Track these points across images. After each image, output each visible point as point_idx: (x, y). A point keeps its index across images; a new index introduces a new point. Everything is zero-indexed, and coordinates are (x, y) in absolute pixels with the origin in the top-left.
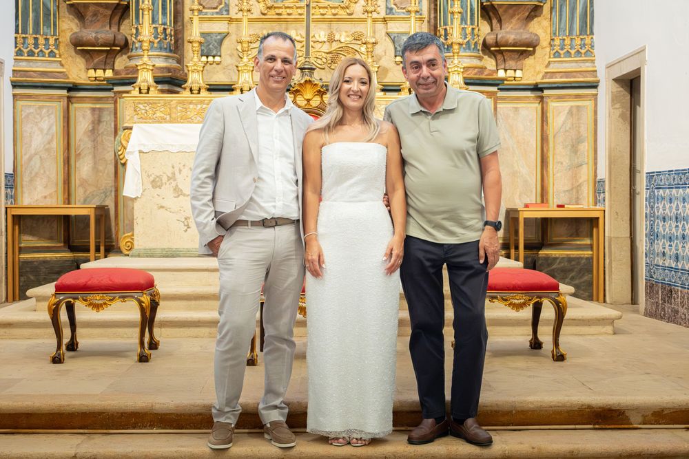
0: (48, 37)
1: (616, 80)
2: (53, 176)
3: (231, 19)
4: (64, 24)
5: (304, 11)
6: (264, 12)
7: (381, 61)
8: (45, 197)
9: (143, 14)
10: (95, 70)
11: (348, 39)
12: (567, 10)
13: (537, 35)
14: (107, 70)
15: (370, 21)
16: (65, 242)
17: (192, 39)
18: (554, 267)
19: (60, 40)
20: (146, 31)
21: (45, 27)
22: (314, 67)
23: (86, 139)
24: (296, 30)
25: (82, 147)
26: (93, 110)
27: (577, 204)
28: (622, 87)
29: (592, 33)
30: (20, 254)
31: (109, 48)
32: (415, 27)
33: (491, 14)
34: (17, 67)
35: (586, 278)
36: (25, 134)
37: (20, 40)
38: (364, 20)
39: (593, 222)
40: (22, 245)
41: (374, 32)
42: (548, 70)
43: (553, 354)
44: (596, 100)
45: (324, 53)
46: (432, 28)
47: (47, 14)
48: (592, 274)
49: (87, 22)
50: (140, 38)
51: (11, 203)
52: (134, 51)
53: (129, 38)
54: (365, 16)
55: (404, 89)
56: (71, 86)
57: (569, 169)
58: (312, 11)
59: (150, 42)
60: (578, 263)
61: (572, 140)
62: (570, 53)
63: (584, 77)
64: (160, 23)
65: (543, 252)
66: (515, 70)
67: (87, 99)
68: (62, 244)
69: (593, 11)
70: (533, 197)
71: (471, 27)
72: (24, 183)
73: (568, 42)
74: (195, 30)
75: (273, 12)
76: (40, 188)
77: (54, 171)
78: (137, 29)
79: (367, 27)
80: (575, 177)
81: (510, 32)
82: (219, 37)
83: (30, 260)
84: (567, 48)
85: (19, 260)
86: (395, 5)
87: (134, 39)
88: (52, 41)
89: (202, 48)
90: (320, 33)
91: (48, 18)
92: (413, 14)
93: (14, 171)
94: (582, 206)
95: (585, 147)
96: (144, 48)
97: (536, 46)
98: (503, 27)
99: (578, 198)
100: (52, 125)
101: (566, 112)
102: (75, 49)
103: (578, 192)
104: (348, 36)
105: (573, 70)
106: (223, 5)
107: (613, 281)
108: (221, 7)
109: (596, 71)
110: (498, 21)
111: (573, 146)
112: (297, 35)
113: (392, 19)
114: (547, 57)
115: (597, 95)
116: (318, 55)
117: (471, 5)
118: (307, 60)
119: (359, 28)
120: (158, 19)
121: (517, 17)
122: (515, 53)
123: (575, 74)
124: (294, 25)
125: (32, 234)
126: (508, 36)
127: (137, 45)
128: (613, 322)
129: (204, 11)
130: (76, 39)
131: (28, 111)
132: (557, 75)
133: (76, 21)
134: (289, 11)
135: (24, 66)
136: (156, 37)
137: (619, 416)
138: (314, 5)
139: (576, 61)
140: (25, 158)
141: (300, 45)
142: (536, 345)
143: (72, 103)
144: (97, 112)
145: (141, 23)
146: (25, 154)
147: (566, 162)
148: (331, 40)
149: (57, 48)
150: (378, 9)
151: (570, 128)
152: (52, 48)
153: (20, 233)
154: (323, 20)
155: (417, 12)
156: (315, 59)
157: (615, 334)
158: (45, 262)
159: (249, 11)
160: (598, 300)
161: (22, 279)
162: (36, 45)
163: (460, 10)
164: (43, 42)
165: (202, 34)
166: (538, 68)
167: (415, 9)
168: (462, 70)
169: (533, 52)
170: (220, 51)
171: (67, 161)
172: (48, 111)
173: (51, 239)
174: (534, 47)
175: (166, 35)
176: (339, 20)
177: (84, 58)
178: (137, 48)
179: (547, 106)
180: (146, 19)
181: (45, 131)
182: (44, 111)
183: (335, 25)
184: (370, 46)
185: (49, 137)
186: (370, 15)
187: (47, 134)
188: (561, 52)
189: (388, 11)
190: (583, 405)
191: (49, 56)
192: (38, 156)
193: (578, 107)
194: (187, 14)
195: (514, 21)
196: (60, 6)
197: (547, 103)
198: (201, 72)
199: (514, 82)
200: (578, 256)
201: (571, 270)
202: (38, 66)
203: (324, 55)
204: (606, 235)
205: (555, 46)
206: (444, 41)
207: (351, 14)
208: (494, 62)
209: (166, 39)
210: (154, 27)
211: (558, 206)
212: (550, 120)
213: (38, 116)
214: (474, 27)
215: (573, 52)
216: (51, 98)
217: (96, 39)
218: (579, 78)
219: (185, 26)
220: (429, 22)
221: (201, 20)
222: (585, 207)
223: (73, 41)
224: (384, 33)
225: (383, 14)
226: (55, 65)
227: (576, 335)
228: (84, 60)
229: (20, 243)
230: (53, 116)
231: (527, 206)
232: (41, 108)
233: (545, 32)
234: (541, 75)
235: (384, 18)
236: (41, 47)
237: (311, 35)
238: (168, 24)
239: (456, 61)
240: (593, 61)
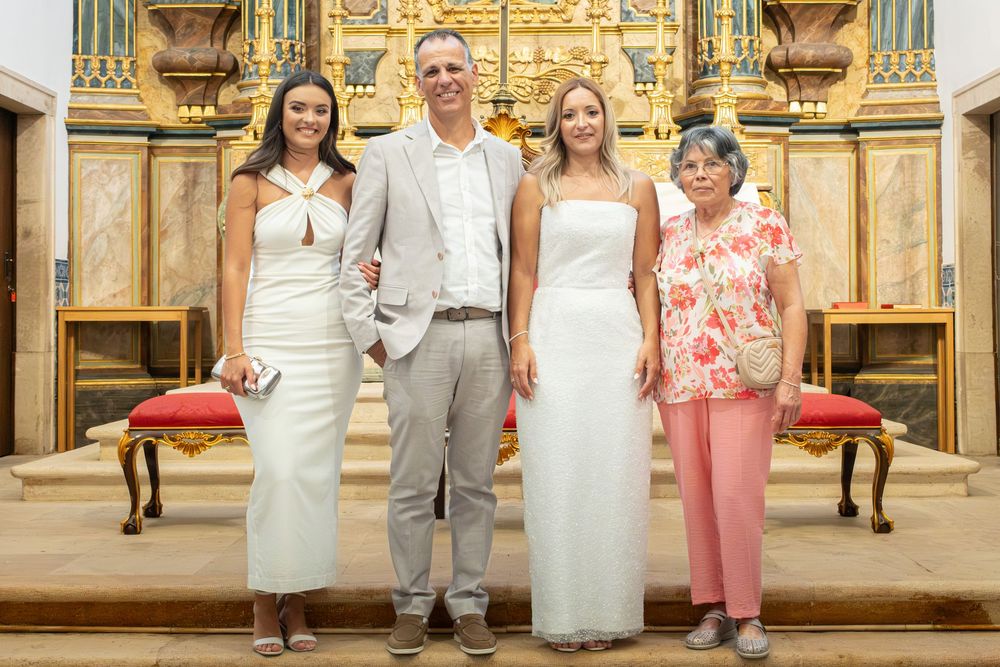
0: (121, 58)
1: (969, 115)
2: (126, 263)
3: (390, 29)
4: (145, 40)
5: (498, 17)
6: (439, 19)
7: (614, 90)
8: (115, 296)
9: (260, 23)
10: (189, 106)
11: (563, 58)
12: (893, 13)
13: (847, 49)
14: (207, 107)
15: (596, 30)
16: (143, 363)
17: (332, 58)
18: (878, 399)
19: (139, 63)
20: (265, 48)
21: (116, 44)
22: (513, 99)
23: (175, 209)
24: (487, 45)
25: (169, 221)
26: (186, 165)
27: (912, 303)
28: (979, 126)
29: (931, 46)
30: (76, 379)
31: (209, 75)
32: (663, 37)
33: (778, 18)
34: (76, 102)
35: (928, 415)
36: (86, 202)
37: (80, 64)
38: (588, 30)
39: (937, 331)
40: (80, 367)
41: (603, 47)
42: (866, 102)
43: (873, 523)
44: (939, 146)
45: (529, 78)
46: (691, 40)
47: (120, 24)
48: (937, 409)
49: (178, 37)
50: (256, 58)
51: (65, 304)
52: (247, 78)
53: (239, 59)
54: (589, 24)
55: (647, 130)
56: (154, 130)
57: (900, 251)
58: (510, 17)
59: (271, 63)
60: (916, 394)
61: (903, 207)
62: (900, 77)
63: (921, 112)
64: (286, 36)
65: (862, 377)
66: (816, 103)
67: (178, 150)
68: (139, 366)
69: (932, 12)
70: (845, 293)
71: (749, 37)
72: (84, 275)
73: (895, 59)
74: (337, 46)
75: (452, 18)
76: (106, 282)
77: (128, 256)
78: (251, 45)
79: (592, 41)
80: (908, 262)
81: (808, 45)
82: (372, 57)
83: (91, 388)
84: (894, 68)
85: (75, 390)
86: (635, 6)
87: (246, 61)
88: (126, 65)
89: (348, 73)
90: (522, 49)
91: (120, 31)
92: (661, 19)
93: (70, 255)
94: (919, 307)
95: (924, 217)
96: (262, 72)
97: (847, 66)
98: (797, 38)
99: (913, 294)
100: (126, 188)
101: (894, 164)
102: (160, 76)
103: (912, 285)
104: (564, 54)
105: (903, 101)
106: (378, 10)
107: (969, 419)
108: (375, 12)
109: (938, 102)
110: (789, 29)
111: (904, 216)
112: (489, 53)
113: (629, 28)
114: (864, 82)
115: (940, 138)
116: (520, 82)
117: (748, 5)
118: (503, 88)
119: (581, 41)
120: (283, 29)
121: (817, 23)
122: (815, 77)
123: (905, 107)
124: (483, 38)
125: (95, 351)
126: (805, 51)
127: (251, 70)
128: (966, 476)
129: (350, 18)
130: (162, 60)
131: (90, 168)
132: (880, 109)
133: (162, 34)
134: (476, 17)
135: (84, 102)
136: (280, 58)
137: (971, 610)
138: (514, 8)
139: (908, 88)
140: (86, 237)
141: (493, 67)
142: (848, 510)
143: (155, 156)
144: (192, 169)
145: (257, 36)
146: (86, 232)
147: (895, 239)
148: (539, 60)
149: (134, 75)
150: (609, 13)
151: (900, 189)
152: (126, 74)
153: (76, 348)
154: (527, 31)
155: (666, 16)
156: (516, 89)
157: (969, 495)
158: (113, 392)
159: (416, 16)
160: (945, 450)
161: (80, 418)
162: (103, 70)
163: (732, 12)
164: (114, 66)
165: (348, 52)
166: (850, 99)
167: (664, 11)
168: (735, 102)
169: (843, 76)
170: (374, 78)
171: (147, 243)
172: (120, 168)
173: (122, 357)
174: (844, 68)
175: (294, 55)
176: (551, 30)
177: (173, 89)
178: (250, 74)
179: (865, 155)
180: (265, 30)
181: (115, 199)
182: (114, 167)
183: (544, 38)
184: (596, 67)
185: (121, 206)
186: (597, 20)
187: (117, 202)
188: (885, 74)
189: (624, 16)
190: (916, 594)
191: (122, 87)
192: (105, 235)
193: (912, 157)
194: (326, 23)
195: (813, 28)
196: (139, 13)
197: (865, 151)
198: (345, 108)
199: (814, 120)
200: (915, 383)
201: (904, 404)
202: (106, 101)
203: (529, 82)
204: (957, 349)
205: (875, 65)
206: (707, 59)
207: (569, 21)
208: (783, 91)
209: (294, 60)
210: (277, 43)
211: (884, 307)
212: (869, 176)
213: (105, 176)
214: (753, 38)
215: (903, 74)
216: (123, 148)
217: (192, 60)
218: (912, 113)
219: (322, 41)
220: (685, 31)
221: (346, 32)
222: (925, 307)
223: (157, 64)
224: (617, 49)
225: (616, 20)
226: (129, 99)
227: (910, 497)
228: (172, 92)
229: (76, 363)
230: (126, 175)
231: (835, 306)
232: (108, 163)
233: (860, 44)
234: (855, 111)
235: (618, 27)
236: (111, 74)
237: (509, 53)
238: (297, 38)
239: (725, 88)
240: (933, 88)
